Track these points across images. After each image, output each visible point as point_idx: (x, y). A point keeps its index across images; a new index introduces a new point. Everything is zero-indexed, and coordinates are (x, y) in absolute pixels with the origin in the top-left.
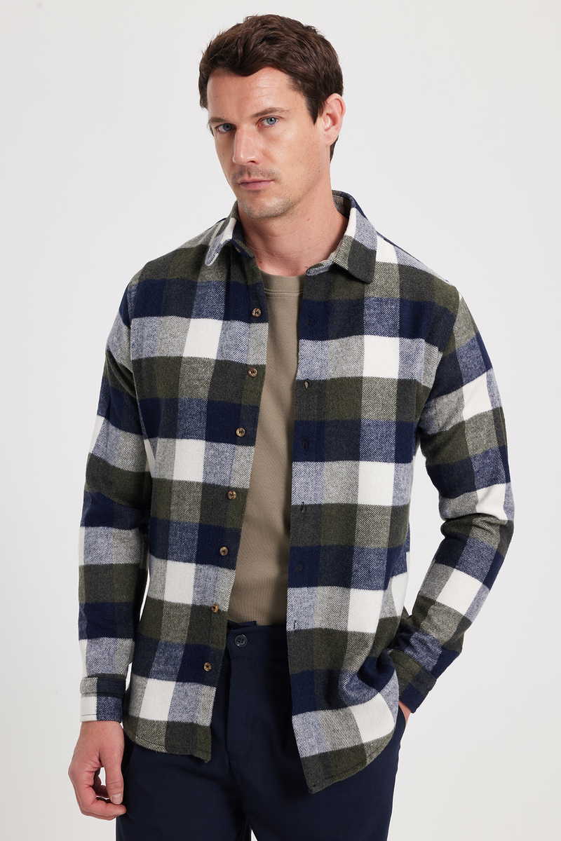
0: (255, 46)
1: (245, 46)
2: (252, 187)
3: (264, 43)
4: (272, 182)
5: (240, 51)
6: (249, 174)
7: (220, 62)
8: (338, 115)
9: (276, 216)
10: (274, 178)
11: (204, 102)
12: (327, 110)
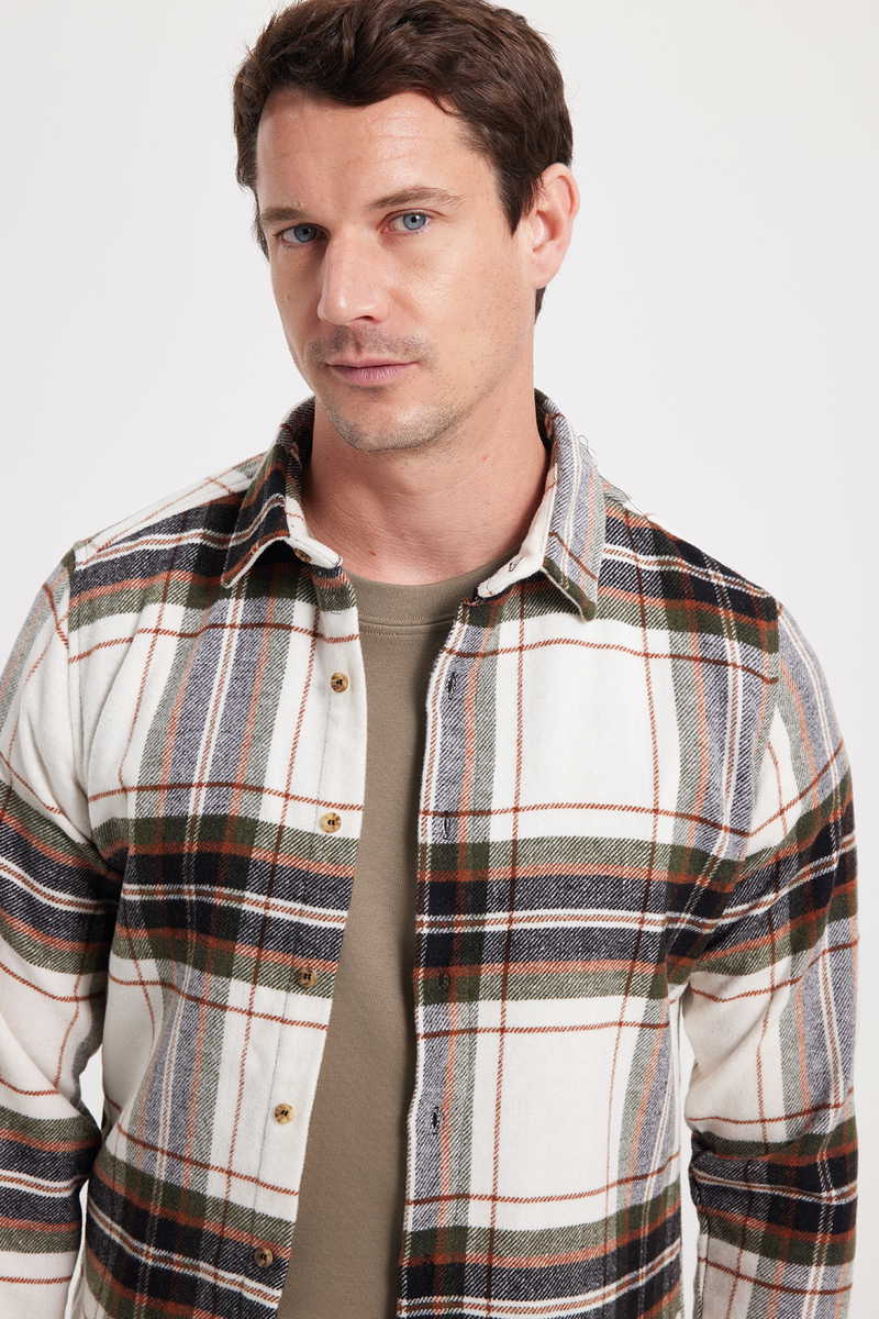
0: (384, 33)
1: (361, 35)
2: (362, 378)
3: (407, 26)
4: (414, 367)
5: (348, 44)
6: (358, 348)
7: (294, 70)
8: (563, 215)
9: (416, 447)
10: (418, 356)
11: (247, 171)
12: (542, 204)
